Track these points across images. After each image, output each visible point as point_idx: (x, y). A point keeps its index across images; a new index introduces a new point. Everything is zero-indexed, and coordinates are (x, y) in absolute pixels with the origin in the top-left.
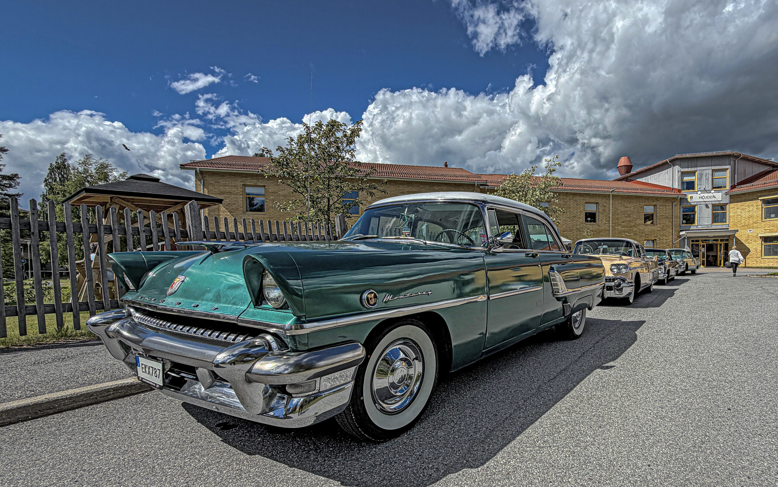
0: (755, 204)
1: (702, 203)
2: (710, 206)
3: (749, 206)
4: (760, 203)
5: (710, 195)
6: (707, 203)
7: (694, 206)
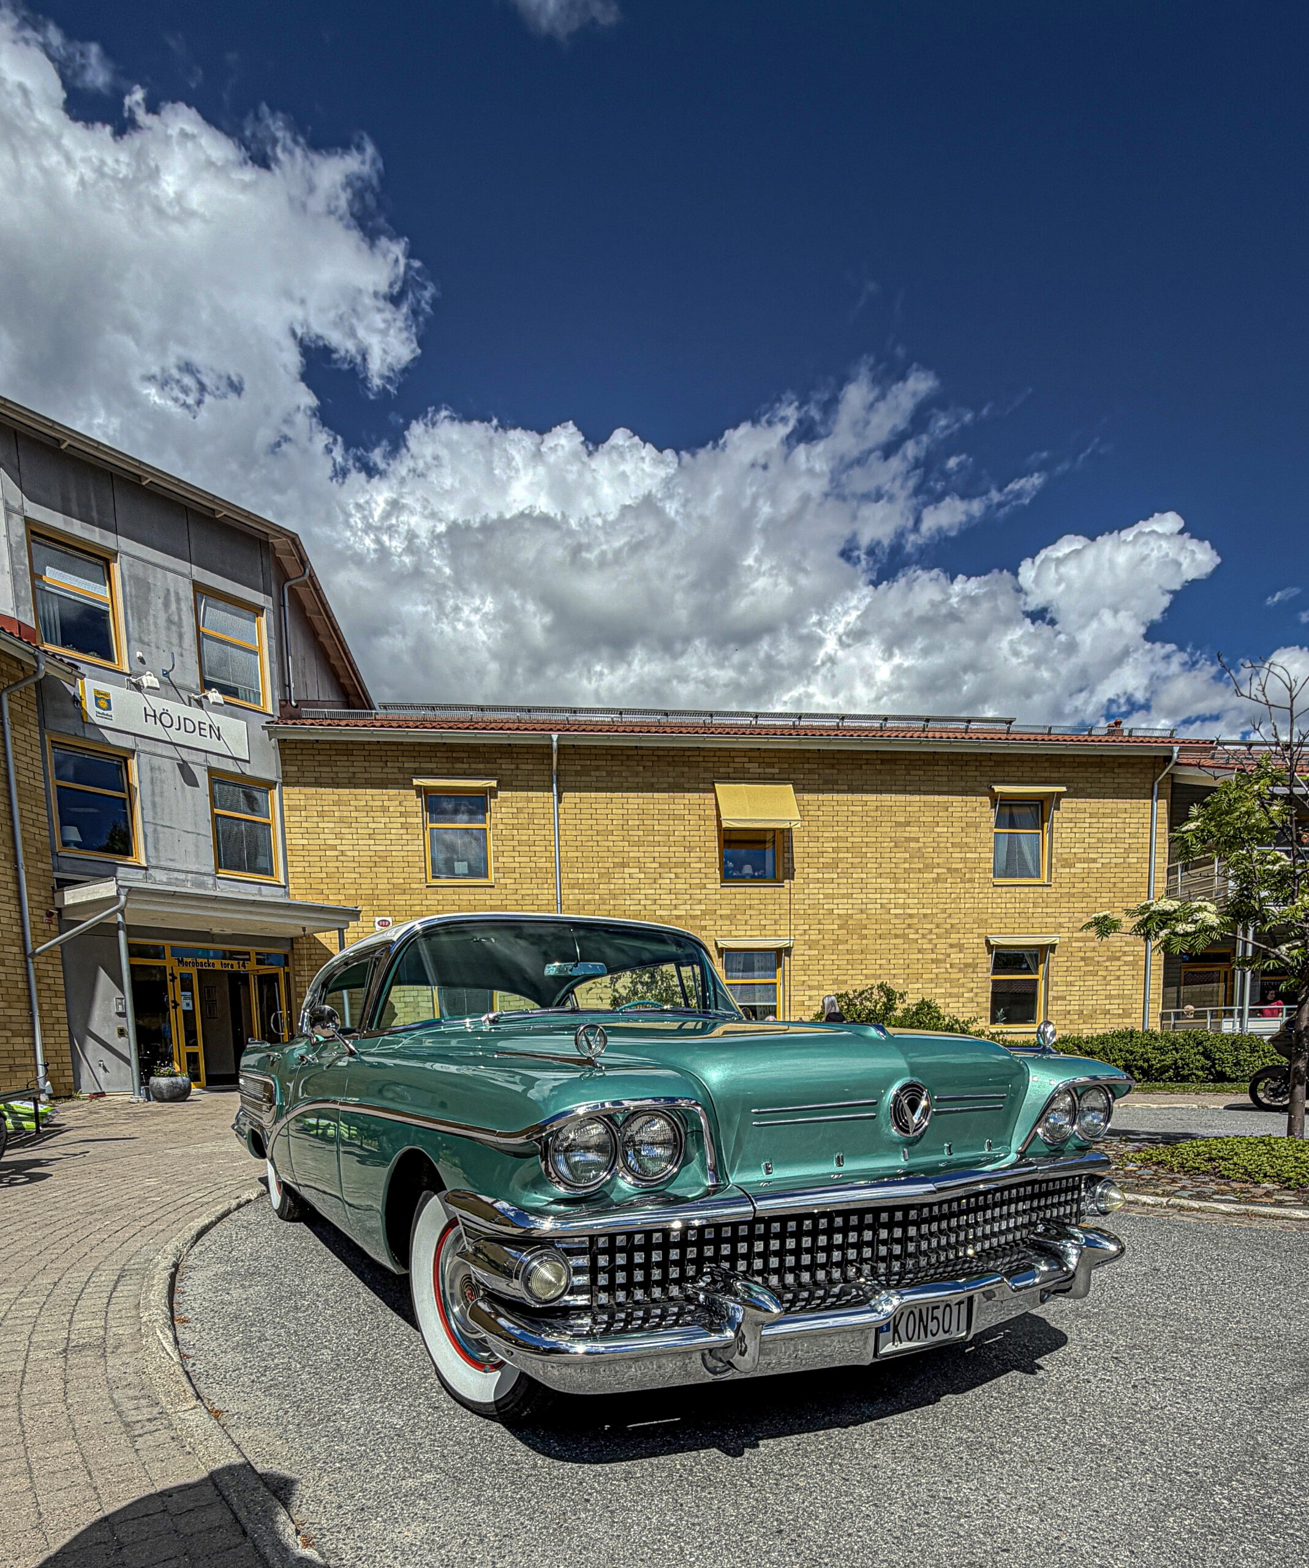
0: (393, 806)
1: (161, 749)
2: (202, 777)
3: (369, 810)
4: (414, 803)
5: (196, 714)
6: (185, 755)
7: (123, 758)
